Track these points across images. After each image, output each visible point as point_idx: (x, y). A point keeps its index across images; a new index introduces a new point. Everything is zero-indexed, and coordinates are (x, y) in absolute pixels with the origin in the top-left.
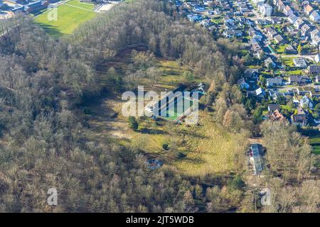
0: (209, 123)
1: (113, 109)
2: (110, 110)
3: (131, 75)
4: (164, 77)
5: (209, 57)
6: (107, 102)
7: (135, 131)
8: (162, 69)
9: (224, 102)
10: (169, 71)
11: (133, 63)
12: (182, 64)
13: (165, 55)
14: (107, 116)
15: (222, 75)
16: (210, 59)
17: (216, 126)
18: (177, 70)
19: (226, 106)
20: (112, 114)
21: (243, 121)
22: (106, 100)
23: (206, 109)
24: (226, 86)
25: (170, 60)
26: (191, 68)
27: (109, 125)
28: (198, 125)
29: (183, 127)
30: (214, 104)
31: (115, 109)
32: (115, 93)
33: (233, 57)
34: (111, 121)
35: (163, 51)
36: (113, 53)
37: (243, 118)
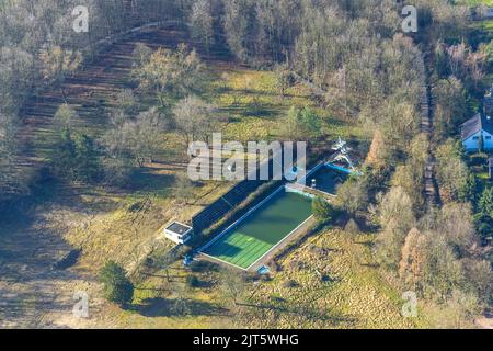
0: (359, 270)
1: (66, 237)
2: (56, 239)
3: (128, 126)
4: (232, 126)
5: (369, 55)
6: (48, 216)
7: (125, 307)
8: (228, 100)
9: (406, 200)
10: (249, 105)
11: (133, 86)
12: (292, 81)
13: (240, 53)
14: (44, 263)
15: (407, 110)
16: (374, 61)
17: (380, 281)
18: (275, 101)
19: (409, 213)
20: (61, 255)
21: (458, 264)
22: (48, 210)
23: (352, 223)
24: (418, 146)
25: (257, 68)
26: (318, 91)
27: (47, 291)
28: (325, 278)
29: (278, 288)
30: (372, 209)
31: (70, 238)
32: (77, 184)
33: (450, 51)
34: (56, 277)
35: (234, 39)
36: (73, 59)
37: (460, 252)
